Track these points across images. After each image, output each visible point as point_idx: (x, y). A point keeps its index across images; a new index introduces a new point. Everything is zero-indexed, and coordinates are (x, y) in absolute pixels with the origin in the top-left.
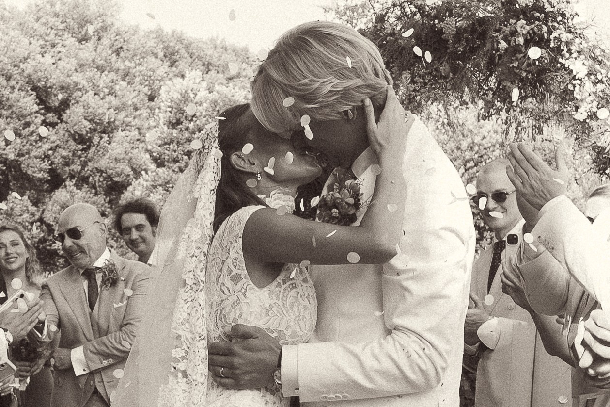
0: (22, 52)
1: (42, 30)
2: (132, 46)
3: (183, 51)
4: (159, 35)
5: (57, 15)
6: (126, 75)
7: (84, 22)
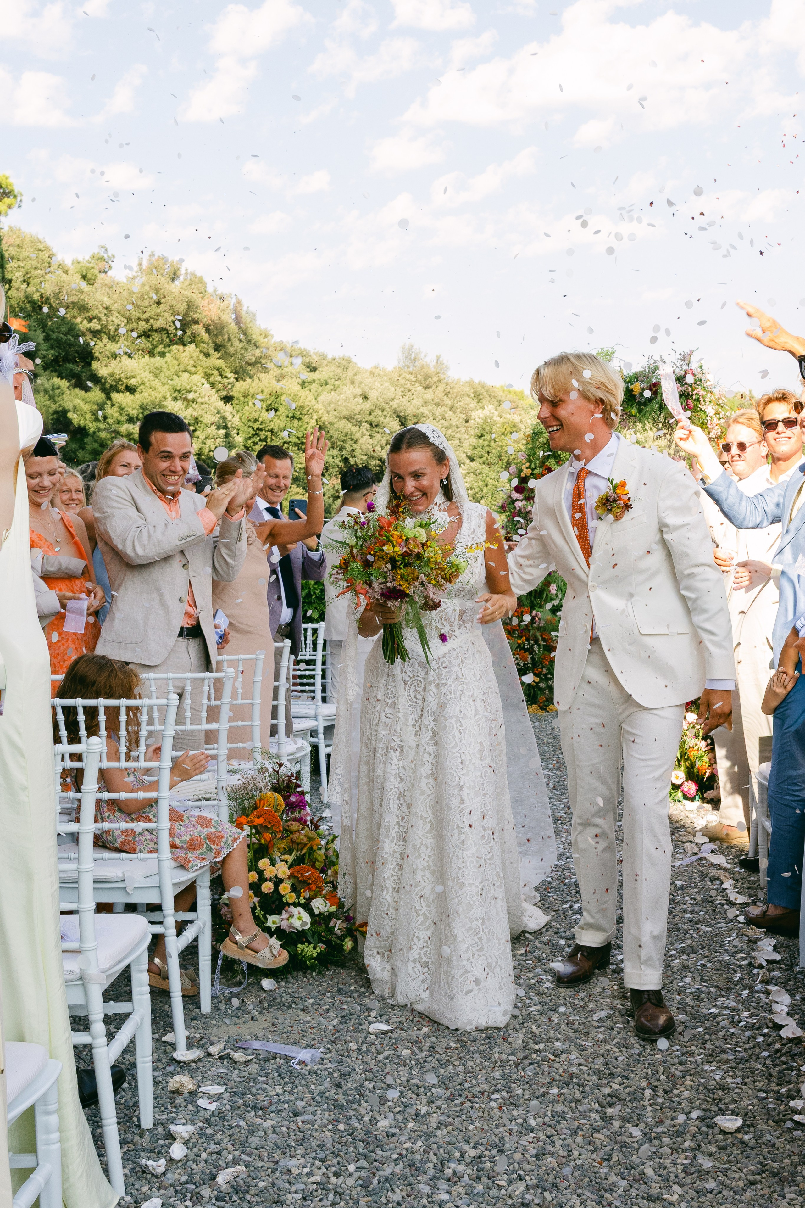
0: (391, 395)
1: (402, 381)
2: (455, 391)
3: (485, 393)
4: (470, 383)
5: (411, 373)
6: (451, 408)
7: (427, 377)
